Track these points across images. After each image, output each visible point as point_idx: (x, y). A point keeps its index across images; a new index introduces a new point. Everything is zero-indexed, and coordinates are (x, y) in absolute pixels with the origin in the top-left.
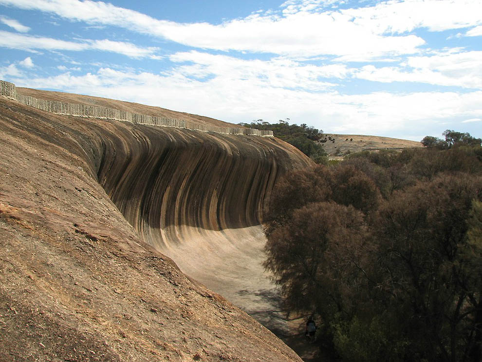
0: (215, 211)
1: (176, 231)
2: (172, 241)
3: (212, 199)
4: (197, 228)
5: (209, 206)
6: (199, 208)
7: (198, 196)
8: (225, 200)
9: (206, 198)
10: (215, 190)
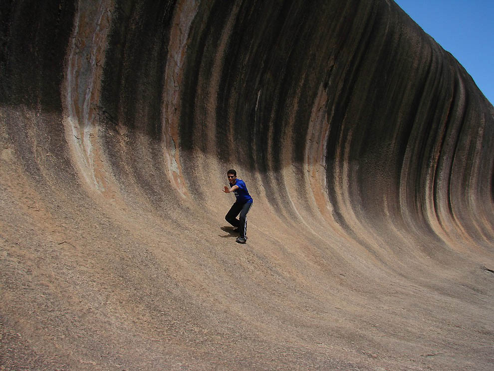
3: (313, 115)
4: (262, 188)
5: (305, 137)
6: (271, 124)
7: (268, 76)
8: (349, 138)
9: (296, 100)
10: (322, 84)
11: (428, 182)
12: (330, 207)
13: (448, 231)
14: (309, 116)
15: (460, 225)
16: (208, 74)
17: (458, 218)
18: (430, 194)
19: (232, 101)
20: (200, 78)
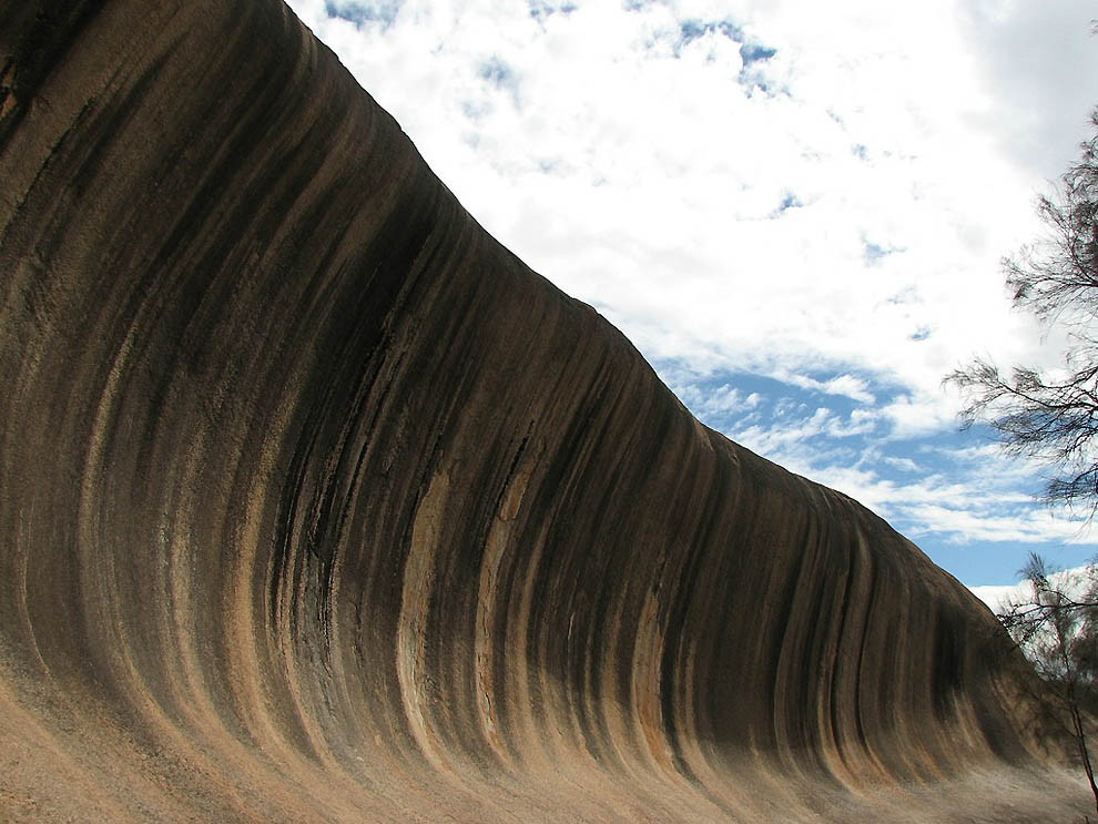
0: (656, 688)
1: (483, 715)
2: (459, 748)
3: (640, 630)
4: (581, 737)
5: (631, 661)
6: (587, 653)
7: (582, 594)
8: (692, 651)
9: (617, 617)
10: (650, 590)
11: (820, 698)
12: (668, 753)
13: (856, 772)
14: (636, 631)
15: (878, 762)
16: (517, 609)
17: (873, 750)
18: (825, 716)
19: (542, 636)
20: (509, 618)
